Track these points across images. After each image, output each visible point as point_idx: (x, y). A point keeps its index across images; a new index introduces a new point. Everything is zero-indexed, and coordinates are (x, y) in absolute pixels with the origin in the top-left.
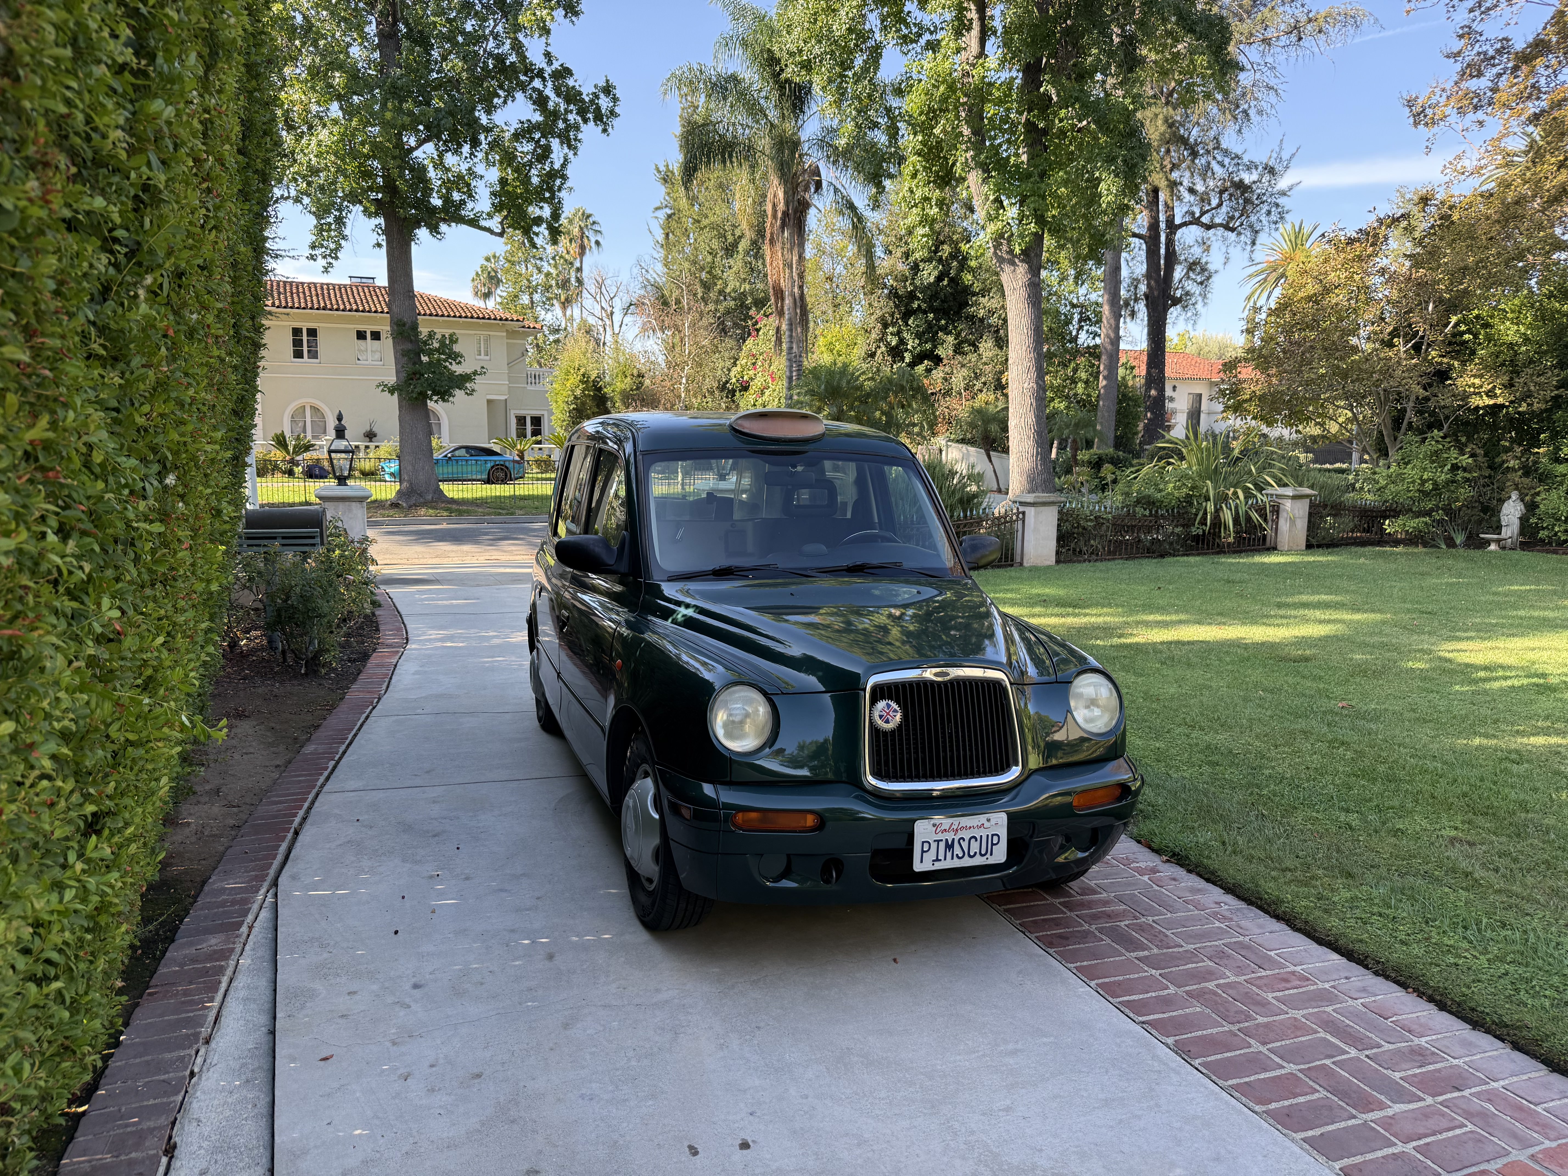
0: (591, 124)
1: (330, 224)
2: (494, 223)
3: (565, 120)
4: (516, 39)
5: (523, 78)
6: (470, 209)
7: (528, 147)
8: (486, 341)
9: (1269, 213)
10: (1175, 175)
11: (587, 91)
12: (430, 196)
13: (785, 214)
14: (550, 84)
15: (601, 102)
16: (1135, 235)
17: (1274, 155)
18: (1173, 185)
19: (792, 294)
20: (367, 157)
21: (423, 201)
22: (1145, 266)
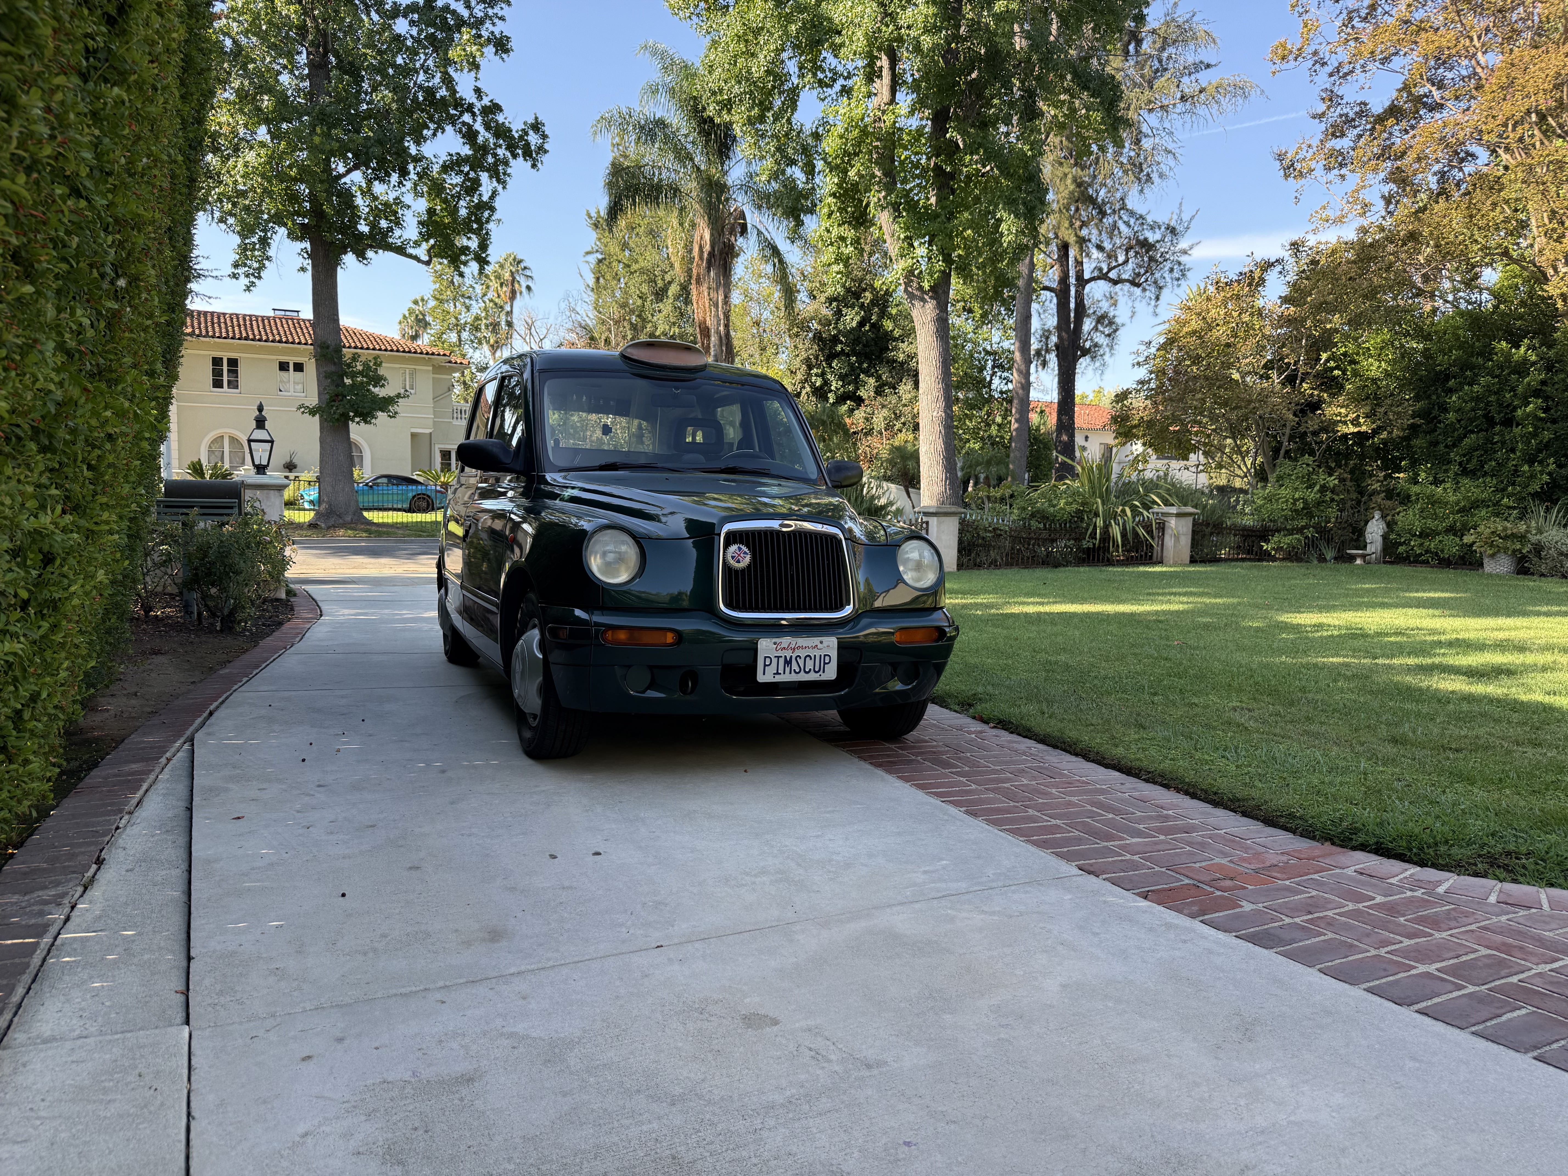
0: (521, 159)
1: (254, 244)
2: (421, 252)
3: (495, 155)
4: (447, 73)
5: (453, 112)
6: (397, 236)
7: (458, 180)
8: (411, 374)
9: (1171, 270)
10: (1084, 232)
11: (516, 127)
12: (357, 223)
13: (711, 254)
14: (479, 119)
15: (530, 138)
16: (1046, 288)
17: (1175, 217)
18: (1082, 242)
19: (718, 332)
20: (295, 180)
21: (349, 227)
22: (1056, 318)
